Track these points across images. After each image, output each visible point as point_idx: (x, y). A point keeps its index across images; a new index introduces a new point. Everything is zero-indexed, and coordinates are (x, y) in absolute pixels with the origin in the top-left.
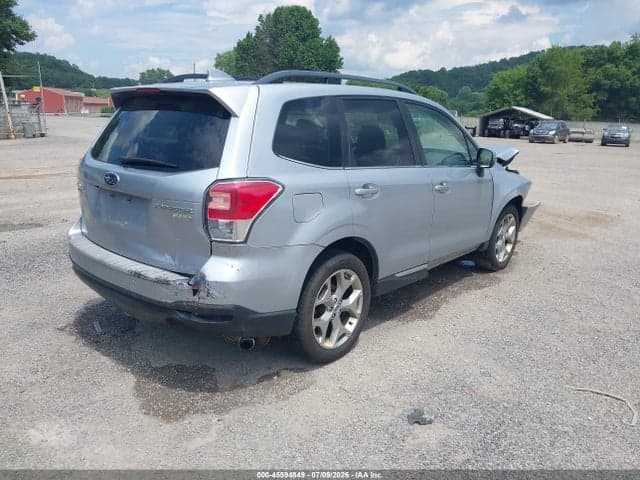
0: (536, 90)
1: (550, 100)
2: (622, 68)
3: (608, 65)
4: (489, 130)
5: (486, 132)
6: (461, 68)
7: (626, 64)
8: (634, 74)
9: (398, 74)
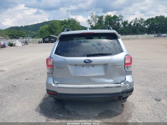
0: (52, 31)
1: (55, 33)
2: (68, 25)
3: (65, 25)
4: (45, 41)
5: (45, 42)
6: (27, 26)
7: (68, 24)
8: (70, 27)
9: (8, 28)
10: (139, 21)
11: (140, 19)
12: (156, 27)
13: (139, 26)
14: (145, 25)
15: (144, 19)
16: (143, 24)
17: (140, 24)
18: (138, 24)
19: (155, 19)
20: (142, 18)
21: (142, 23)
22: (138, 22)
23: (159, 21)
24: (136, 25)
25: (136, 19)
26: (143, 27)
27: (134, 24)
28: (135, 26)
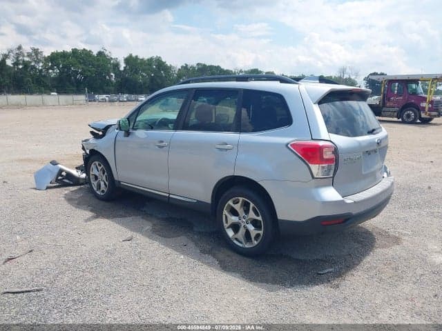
10: (29, 55)
11: (31, 51)
12: (75, 78)
13: (32, 69)
14: (48, 69)
15: (41, 52)
16: (41, 64)
17: (33, 64)
18: (26, 65)
19: (70, 55)
20: (36, 48)
21: (39, 63)
22: (27, 59)
23: (82, 61)
24: (21, 67)
25: (20, 48)
26: (43, 74)
27: (16, 64)
28: (18, 68)
